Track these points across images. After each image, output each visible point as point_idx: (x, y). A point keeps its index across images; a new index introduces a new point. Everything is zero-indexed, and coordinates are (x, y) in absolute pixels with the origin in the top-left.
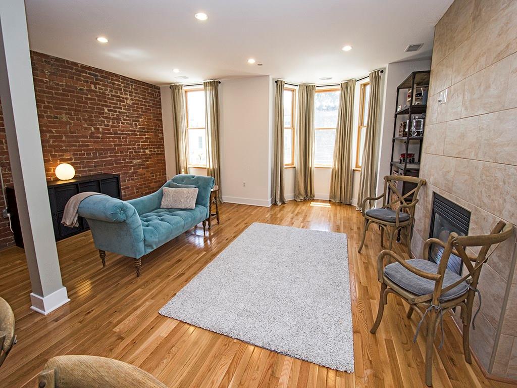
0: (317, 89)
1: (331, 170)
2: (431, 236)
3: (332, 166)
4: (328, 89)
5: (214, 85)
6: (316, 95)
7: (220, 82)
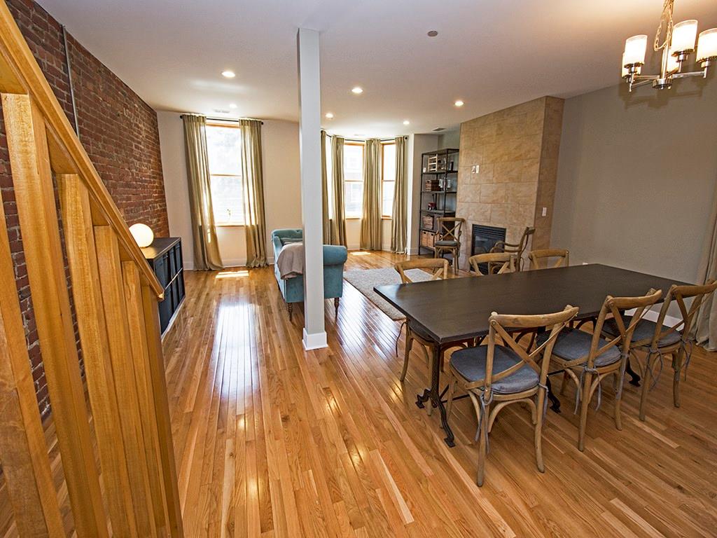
0: (345, 141)
1: (360, 220)
2: (473, 254)
3: (361, 217)
4: (353, 143)
5: (255, 126)
6: (345, 147)
7: (262, 123)
